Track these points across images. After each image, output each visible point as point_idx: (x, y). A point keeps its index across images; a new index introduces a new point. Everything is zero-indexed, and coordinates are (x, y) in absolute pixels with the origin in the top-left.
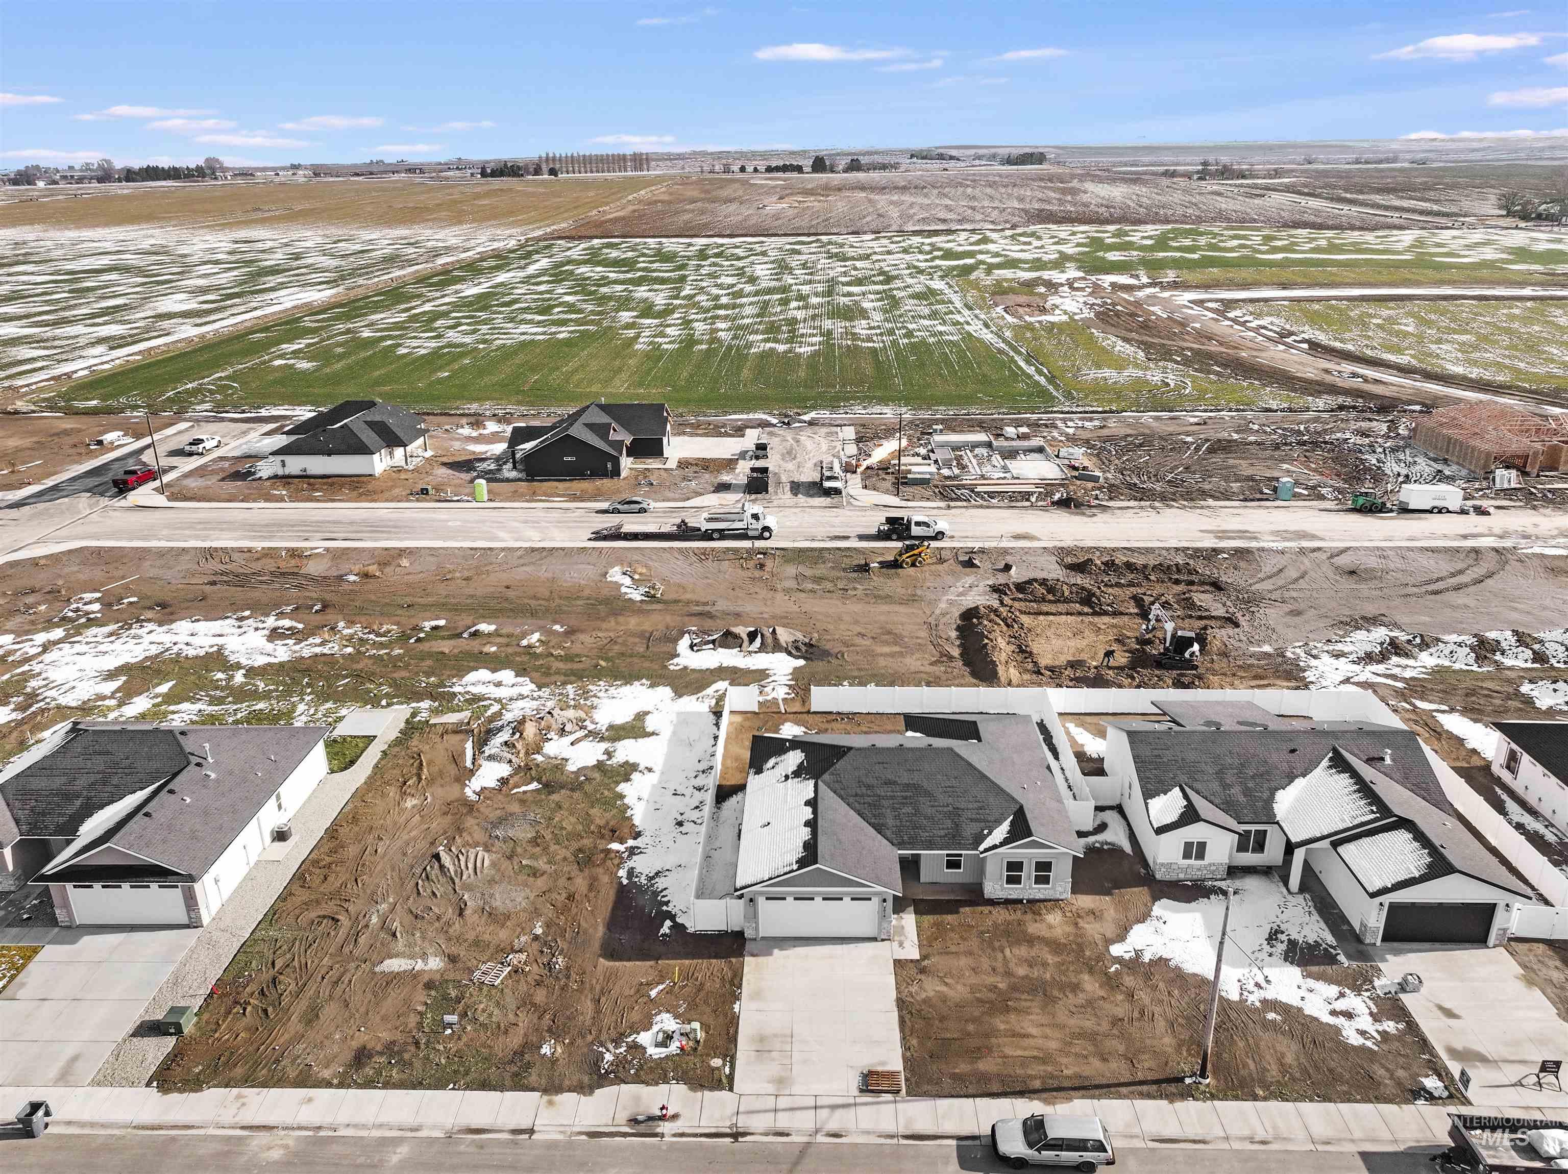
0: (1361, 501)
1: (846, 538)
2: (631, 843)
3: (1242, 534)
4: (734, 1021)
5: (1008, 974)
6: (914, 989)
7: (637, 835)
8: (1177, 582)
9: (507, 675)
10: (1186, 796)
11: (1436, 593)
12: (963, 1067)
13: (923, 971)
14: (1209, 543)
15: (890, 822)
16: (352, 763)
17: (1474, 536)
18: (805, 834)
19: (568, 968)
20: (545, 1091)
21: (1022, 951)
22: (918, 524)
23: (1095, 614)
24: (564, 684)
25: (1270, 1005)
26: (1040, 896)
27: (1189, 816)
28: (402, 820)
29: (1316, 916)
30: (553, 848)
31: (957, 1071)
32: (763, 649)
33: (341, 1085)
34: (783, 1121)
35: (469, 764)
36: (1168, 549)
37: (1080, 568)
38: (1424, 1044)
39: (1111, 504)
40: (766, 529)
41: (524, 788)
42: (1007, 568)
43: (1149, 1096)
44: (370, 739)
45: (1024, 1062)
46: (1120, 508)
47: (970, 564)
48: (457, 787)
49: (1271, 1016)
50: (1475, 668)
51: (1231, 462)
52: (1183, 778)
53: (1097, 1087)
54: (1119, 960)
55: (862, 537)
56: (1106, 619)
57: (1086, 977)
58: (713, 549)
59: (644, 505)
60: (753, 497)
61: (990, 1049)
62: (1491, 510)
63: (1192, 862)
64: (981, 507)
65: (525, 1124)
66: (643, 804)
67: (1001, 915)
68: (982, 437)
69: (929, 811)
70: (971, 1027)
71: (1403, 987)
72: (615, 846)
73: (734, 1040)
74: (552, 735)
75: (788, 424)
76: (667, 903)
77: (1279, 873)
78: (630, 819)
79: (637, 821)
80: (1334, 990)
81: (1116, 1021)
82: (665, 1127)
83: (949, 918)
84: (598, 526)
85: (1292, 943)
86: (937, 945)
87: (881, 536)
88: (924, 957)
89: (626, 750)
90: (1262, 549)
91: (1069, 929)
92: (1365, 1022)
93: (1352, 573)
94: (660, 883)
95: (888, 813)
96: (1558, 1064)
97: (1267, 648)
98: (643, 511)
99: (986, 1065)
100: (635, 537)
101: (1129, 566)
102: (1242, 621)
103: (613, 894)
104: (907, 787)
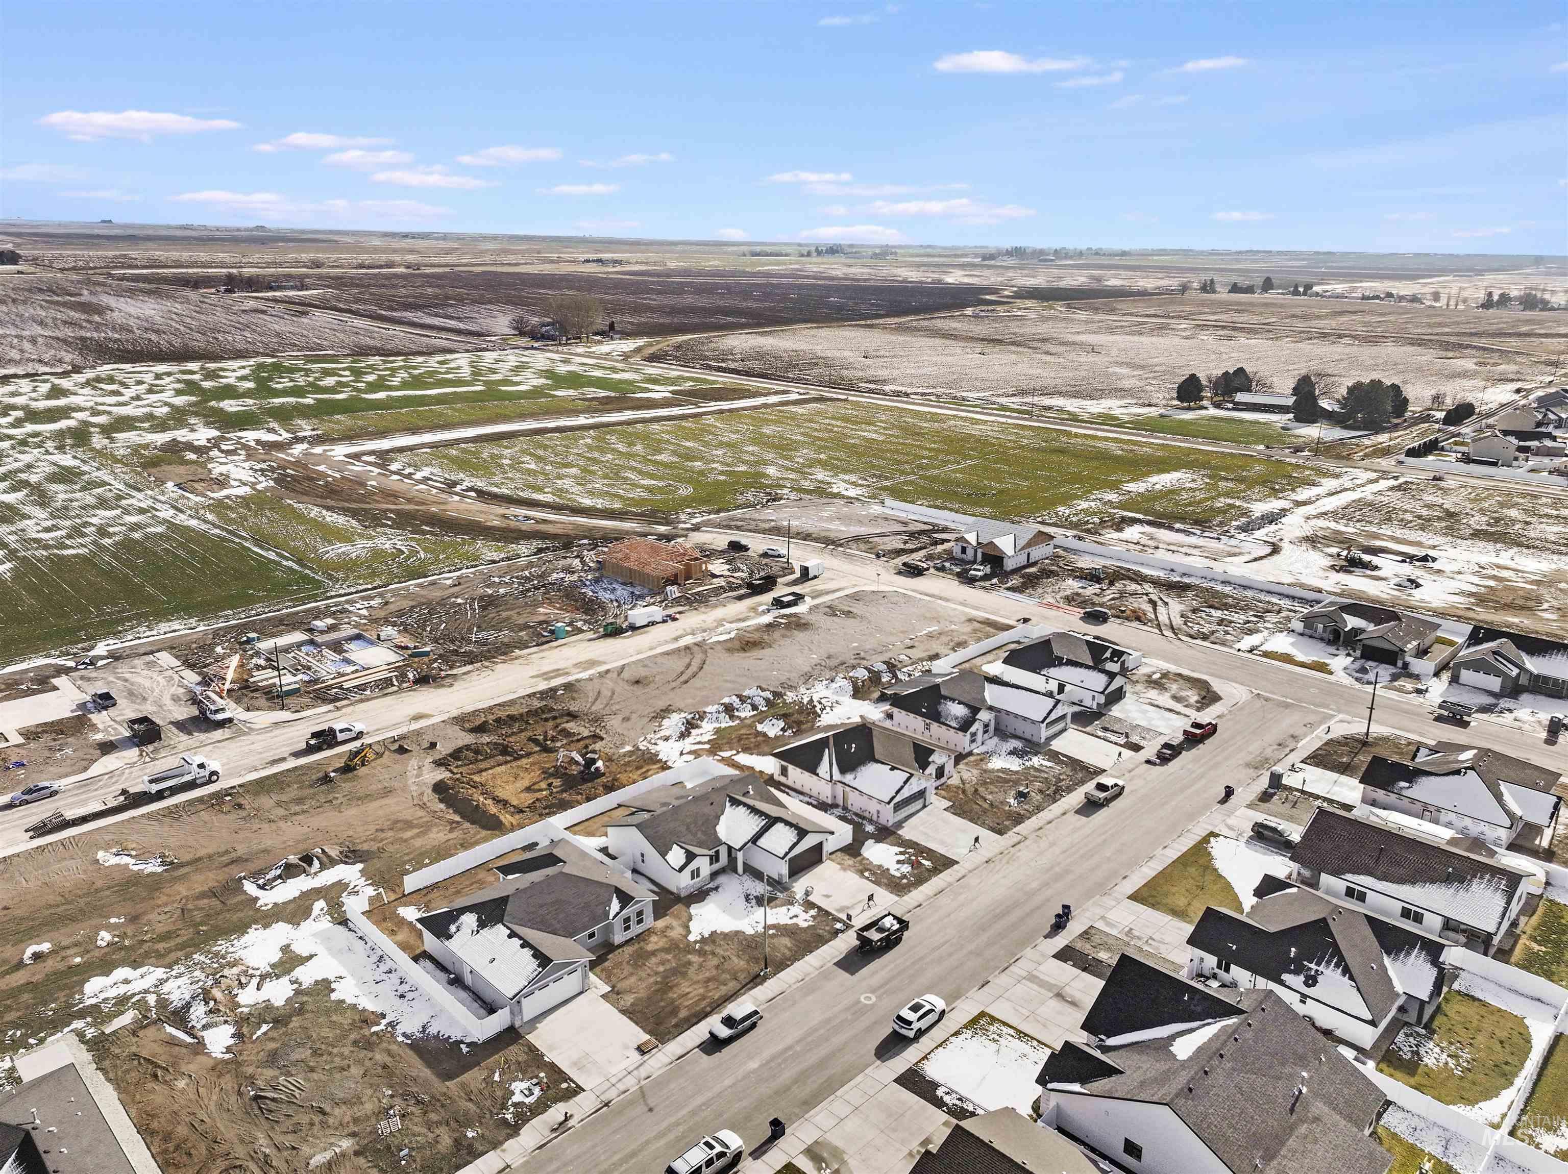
0: (610, 628)
1: (283, 759)
2: (384, 1022)
3: (558, 673)
4: (553, 1064)
5: (657, 973)
6: (622, 1003)
7: (383, 1015)
8: (546, 720)
9: (122, 973)
11: (686, 682)
12: (674, 1021)
13: (618, 993)
14: (543, 686)
15: (558, 926)
17: (681, 637)
19: (432, 1097)
20: (494, 1148)
21: (654, 960)
23: (515, 759)
24: (188, 956)
25: (766, 928)
26: (641, 931)
28: (193, 1096)
30: (335, 1051)
31: (672, 1023)
32: (323, 867)
34: (621, 1087)
35: (189, 1040)
36: (523, 697)
37: (480, 729)
38: (828, 913)
39: (454, 672)
40: (214, 773)
41: (259, 1033)
42: (433, 745)
43: (753, 988)
44: (71, 1067)
45: (696, 1003)
46: (464, 674)
47: (402, 750)
48: (201, 1058)
49: (771, 932)
50: (731, 724)
51: (504, 614)
52: (674, 839)
53: (734, 994)
54: (696, 942)
55: (297, 754)
56: (524, 761)
57: (690, 956)
58: (176, 806)
59: (55, 787)
60: (150, 748)
62: (678, 616)
63: (696, 880)
64: (362, 701)
65: (503, 1166)
66: (362, 998)
67: (629, 950)
68: (298, 636)
69: (573, 911)
70: (662, 1004)
71: (807, 894)
72: (375, 1029)
73: (562, 1072)
74: (235, 992)
75: (92, 663)
76: (449, 1037)
77: (731, 867)
78: (364, 1010)
79: (371, 1007)
80: (784, 909)
81: (717, 967)
82: (571, 1123)
83: (606, 964)
84: (34, 820)
85: (756, 897)
86: (613, 979)
87: (310, 750)
88: (613, 987)
89: (307, 975)
90: (578, 681)
91: (664, 940)
92: (804, 916)
93: (637, 682)
94: (432, 1030)
95: (554, 922)
97: (628, 748)
98: (54, 793)
99: (683, 1014)
100: (84, 820)
101: (511, 718)
102: (602, 734)
103: (410, 1052)
104: (553, 903)
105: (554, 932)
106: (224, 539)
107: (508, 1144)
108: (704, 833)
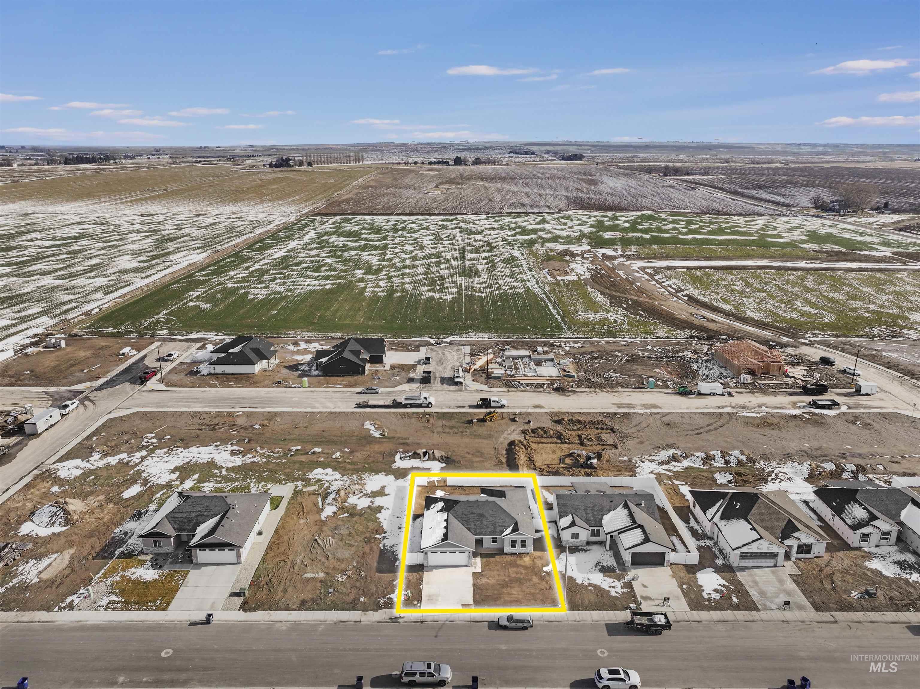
0: (681, 389)
1: (464, 407)
2: (383, 535)
3: (629, 406)
4: (421, 591)
5: (509, 576)
6: (478, 581)
7: (385, 532)
8: (597, 428)
9: (329, 471)
10: (573, 517)
11: (698, 434)
12: (491, 603)
13: (482, 575)
14: (614, 410)
15: (473, 527)
16: (278, 506)
17: (723, 407)
18: (444, 531)
19: (366, 576)
20: (363, 611)
21: (515, 569)
22: (494, 401)
23: (562, 443)
24: (352, 474)
25: (590, 585)
26: (522, 552)
27: (573, 524)
28: (301, 528)
29: (613, 558)
30: (356, 537)
32: (429, 459)
33: (299, 610)
34: (437, 618)
35: (321, 507)
36: (596, 413)
37: (559, 422)
38: (634, 595)
39: (578, 390)
40: (430, 403)
41: (342, 516)
42: (529, 422)
44: (282, 497)
45: (511, 601)
46: (581, 392)
47: (514, 420)
48: (317, 516)
49: (590, 588)
50: (702, 467)
51: (635, 367)
52: (573, 511)
54: (546, 572)
55: (471, 407)
56: (566, 445)
57: (534, 577)
58: (408, 413)
59: (377, 391)
60: (424, 385)
61: (500, 598)
62: (734, 394)
63: (575, 540)
64: (522, 391)
65: (358, 619)
66: (386, 521)
67: (508, 558)
68: (526, 353)
69: (486, 523)
71: (633, 579)
72: (377, 536)
73: (421, 596)
74: (350, 495)
75: (440, 344)
76: (397, 555)
77: (602, 543)
78: (382, 527)
79: (385, 527)
80: (612, 580)
81: (541, 590)
82: (400, 620)
83: (492, 559)
84: (359, 401)
85: (603, 566)
86: (487, 568)
87: (478, 406)
88: (482, 571)
89: (379, 501)
90: (634, 413)
91: (531, 562)
92: (619, 590)
93: (668, 424)
94: (394, 549)
95: (472, 524)
96: (668, 598)
97: (626, 458)
98: (376, 393)
100: (374, 406)
101: (579, 421)
102: (619, 447)
103: (378, 552)
104: (479, 515)
105: (469, 529)
106: (542, 300)
107: (369, 613)
108: (594, 516)
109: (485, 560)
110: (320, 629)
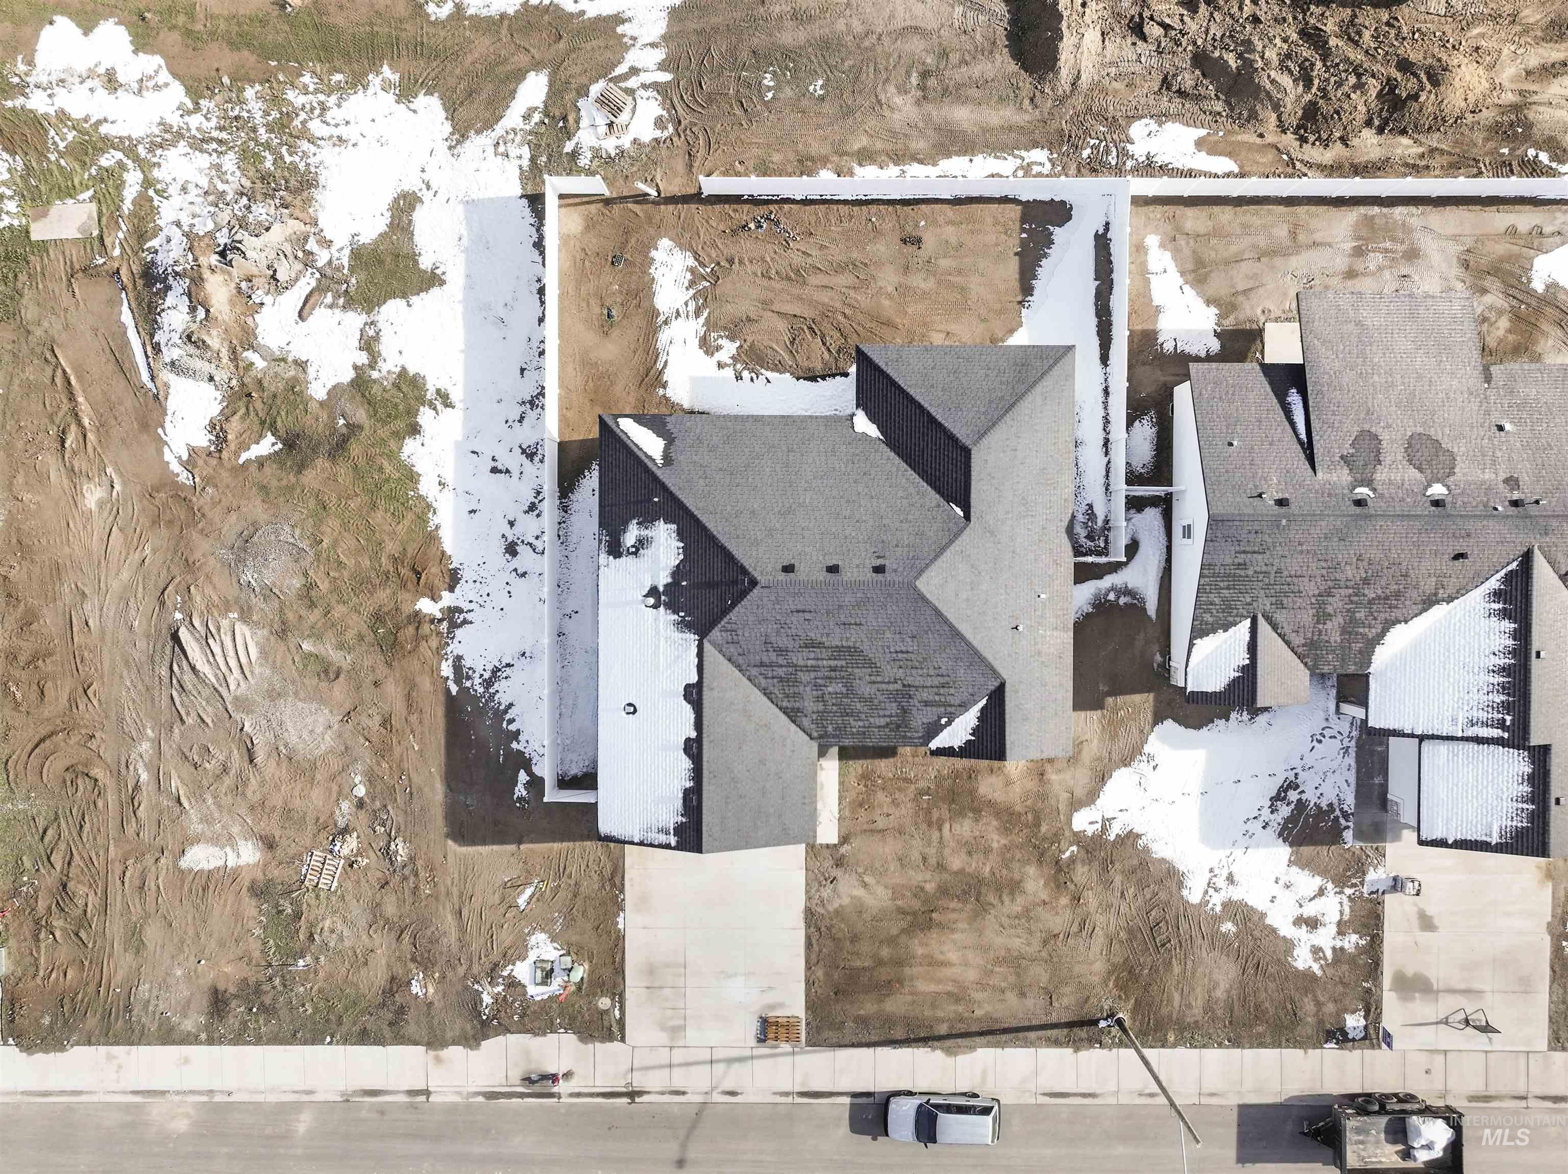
2: (447, 597)
4: (618, 942)
5: (941, 867)
6: (826, 892)
7: (453, 580)
12: (868, 1007)
13: (839, 863)
15: (809, 705)
19: (412, 859)
20: (429, 1045)
25: (1229, 909)
29: (1351, 760)
30: (337, 611)
31: (862, 1012)
33: (211, 1041)
34: (679, 1079)
38: (1376, 968)
41: (253, 451)
43: (1057, 1043)
45: (934, 1000)
48: (147, 447)
49: (1227, 926)
53: (1005, 1031)
54: (1078, 838)
57: (1031, 870)
61: (900, 981)
65: (421, 1086)
66: (448, 494)
69: (867, 690)
70: (885, 952)
72: (425, 601)
73: (620, 971)
74: (259, 290)
76: (516, 735)
78: (436, 536)
79: (447, 542)
80: (1315, 884)
82: (560, 1087)
83: (883, 764)
85: (1301, 805)
86: (862, 816)
88: (844, 839)
92: (1327, 936)
95: (809, 690)
99: (896, 1005)
103: (440, 712)
104: (839, 651)
105: (793, 715)
107: (455, 1052)
108: (1348, 630)
109: (857, 766)
110: (301, 1128)
